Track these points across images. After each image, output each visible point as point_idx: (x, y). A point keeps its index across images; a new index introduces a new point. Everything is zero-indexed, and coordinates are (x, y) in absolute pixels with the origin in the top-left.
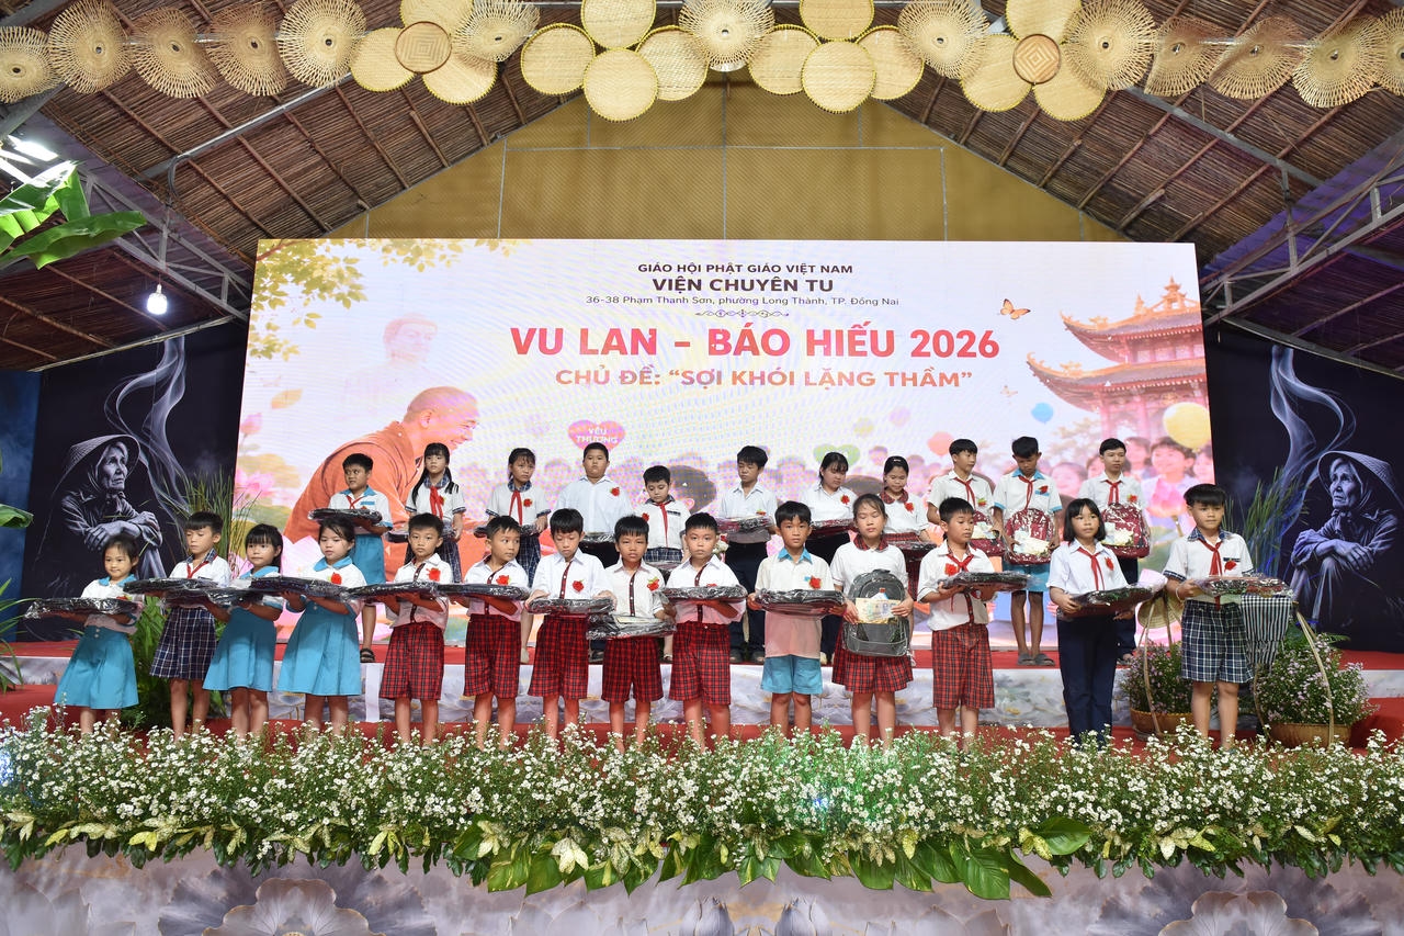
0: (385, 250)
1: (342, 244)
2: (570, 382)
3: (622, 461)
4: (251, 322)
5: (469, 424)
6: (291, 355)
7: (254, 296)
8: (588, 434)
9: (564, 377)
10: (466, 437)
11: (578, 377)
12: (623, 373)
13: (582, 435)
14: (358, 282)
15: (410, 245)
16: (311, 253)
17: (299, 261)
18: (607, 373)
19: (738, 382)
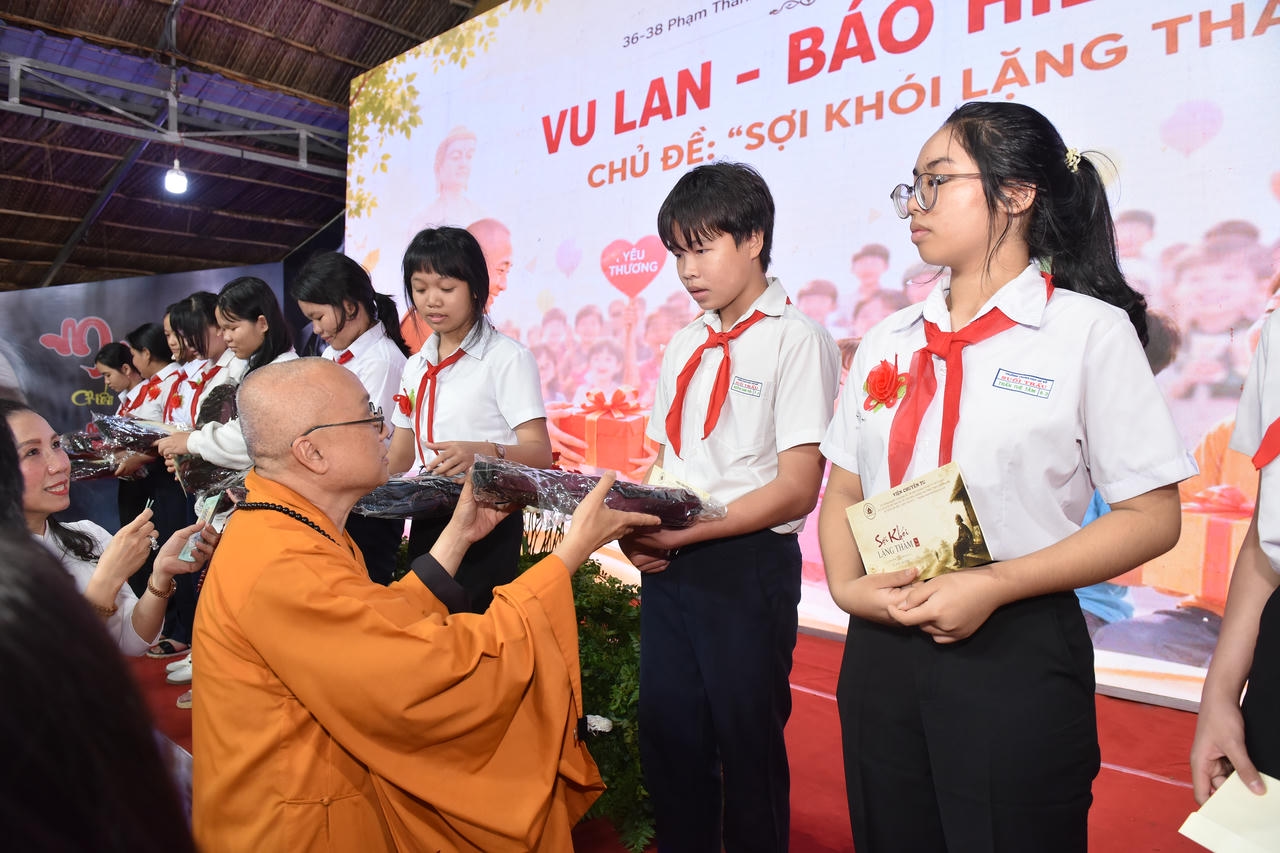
0: (436, 52)
1: (404, 60)
2: (603, 182)
3: (662, 301)
4: (349, 179)
5: (504, 267)
6: (372, 209)
7: (349, 147)
8: (622, 262)
9: (598, 176)
10: (501, 286)
11: (612, 172)
12: (666, 150)
13: (615, 264)
14: (416, 103)
15: (454, 38)
16: (383, 80)
17: (377, 93)
18: (646, 155)
19: (835, 123)
